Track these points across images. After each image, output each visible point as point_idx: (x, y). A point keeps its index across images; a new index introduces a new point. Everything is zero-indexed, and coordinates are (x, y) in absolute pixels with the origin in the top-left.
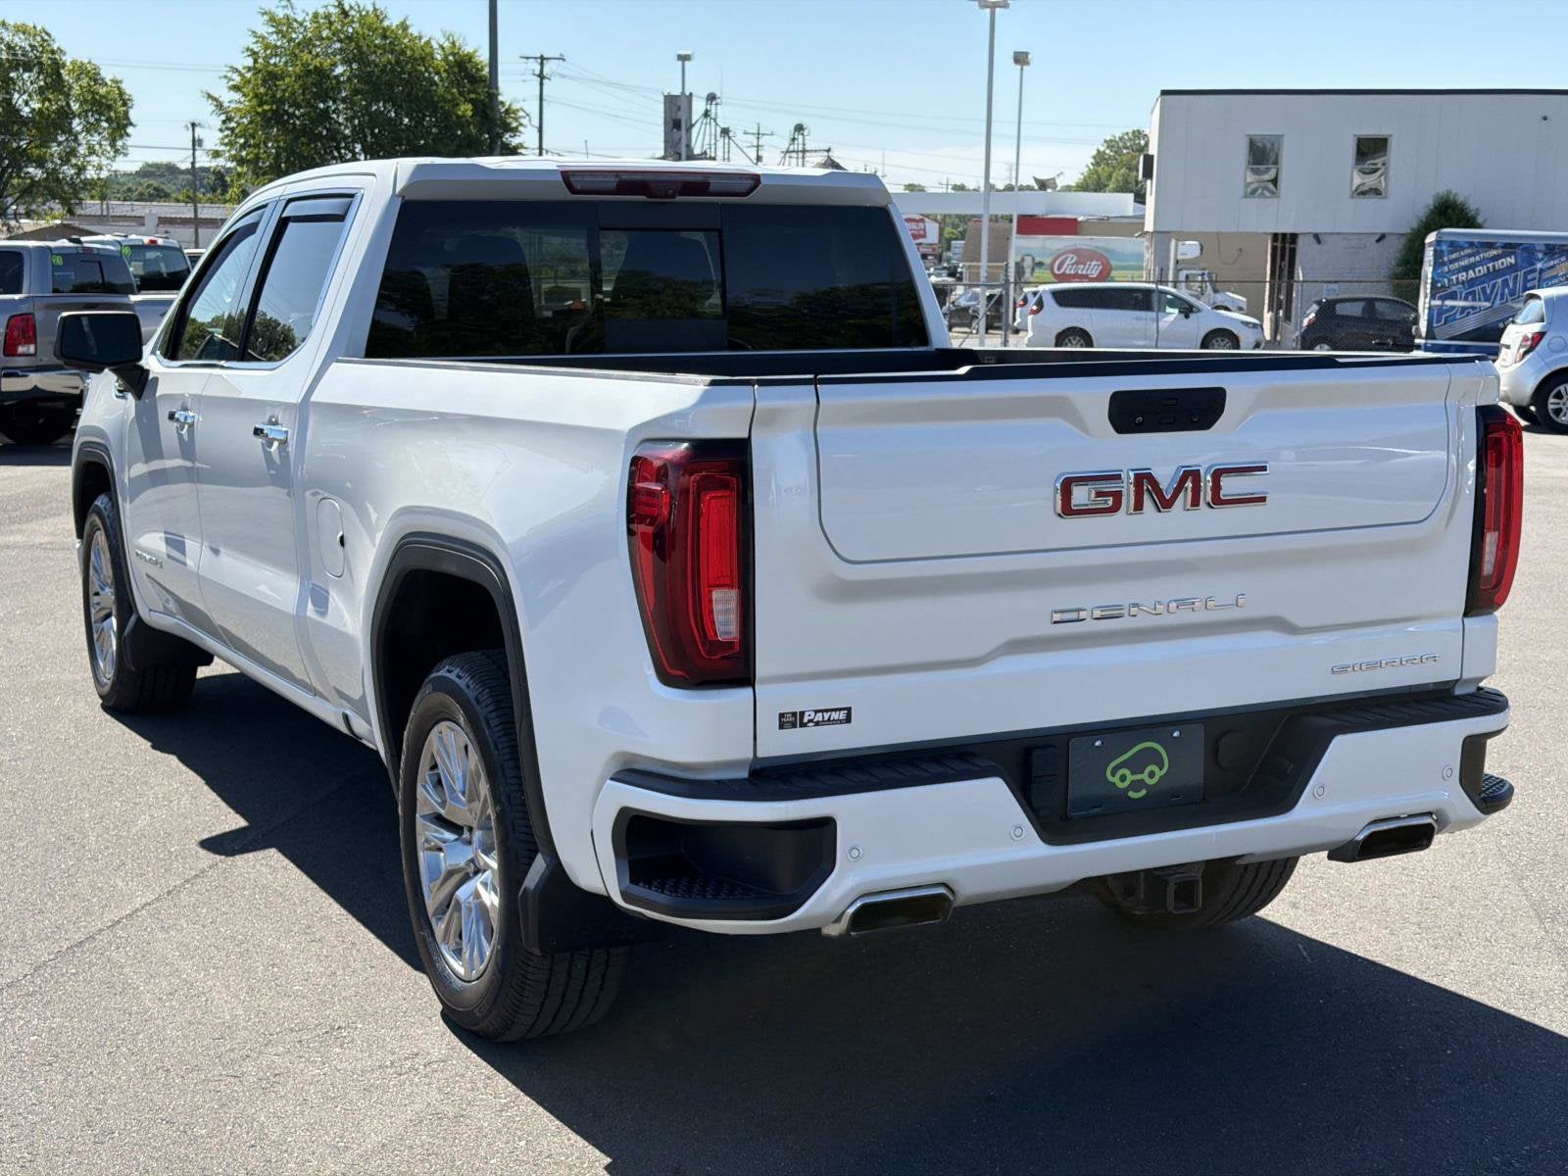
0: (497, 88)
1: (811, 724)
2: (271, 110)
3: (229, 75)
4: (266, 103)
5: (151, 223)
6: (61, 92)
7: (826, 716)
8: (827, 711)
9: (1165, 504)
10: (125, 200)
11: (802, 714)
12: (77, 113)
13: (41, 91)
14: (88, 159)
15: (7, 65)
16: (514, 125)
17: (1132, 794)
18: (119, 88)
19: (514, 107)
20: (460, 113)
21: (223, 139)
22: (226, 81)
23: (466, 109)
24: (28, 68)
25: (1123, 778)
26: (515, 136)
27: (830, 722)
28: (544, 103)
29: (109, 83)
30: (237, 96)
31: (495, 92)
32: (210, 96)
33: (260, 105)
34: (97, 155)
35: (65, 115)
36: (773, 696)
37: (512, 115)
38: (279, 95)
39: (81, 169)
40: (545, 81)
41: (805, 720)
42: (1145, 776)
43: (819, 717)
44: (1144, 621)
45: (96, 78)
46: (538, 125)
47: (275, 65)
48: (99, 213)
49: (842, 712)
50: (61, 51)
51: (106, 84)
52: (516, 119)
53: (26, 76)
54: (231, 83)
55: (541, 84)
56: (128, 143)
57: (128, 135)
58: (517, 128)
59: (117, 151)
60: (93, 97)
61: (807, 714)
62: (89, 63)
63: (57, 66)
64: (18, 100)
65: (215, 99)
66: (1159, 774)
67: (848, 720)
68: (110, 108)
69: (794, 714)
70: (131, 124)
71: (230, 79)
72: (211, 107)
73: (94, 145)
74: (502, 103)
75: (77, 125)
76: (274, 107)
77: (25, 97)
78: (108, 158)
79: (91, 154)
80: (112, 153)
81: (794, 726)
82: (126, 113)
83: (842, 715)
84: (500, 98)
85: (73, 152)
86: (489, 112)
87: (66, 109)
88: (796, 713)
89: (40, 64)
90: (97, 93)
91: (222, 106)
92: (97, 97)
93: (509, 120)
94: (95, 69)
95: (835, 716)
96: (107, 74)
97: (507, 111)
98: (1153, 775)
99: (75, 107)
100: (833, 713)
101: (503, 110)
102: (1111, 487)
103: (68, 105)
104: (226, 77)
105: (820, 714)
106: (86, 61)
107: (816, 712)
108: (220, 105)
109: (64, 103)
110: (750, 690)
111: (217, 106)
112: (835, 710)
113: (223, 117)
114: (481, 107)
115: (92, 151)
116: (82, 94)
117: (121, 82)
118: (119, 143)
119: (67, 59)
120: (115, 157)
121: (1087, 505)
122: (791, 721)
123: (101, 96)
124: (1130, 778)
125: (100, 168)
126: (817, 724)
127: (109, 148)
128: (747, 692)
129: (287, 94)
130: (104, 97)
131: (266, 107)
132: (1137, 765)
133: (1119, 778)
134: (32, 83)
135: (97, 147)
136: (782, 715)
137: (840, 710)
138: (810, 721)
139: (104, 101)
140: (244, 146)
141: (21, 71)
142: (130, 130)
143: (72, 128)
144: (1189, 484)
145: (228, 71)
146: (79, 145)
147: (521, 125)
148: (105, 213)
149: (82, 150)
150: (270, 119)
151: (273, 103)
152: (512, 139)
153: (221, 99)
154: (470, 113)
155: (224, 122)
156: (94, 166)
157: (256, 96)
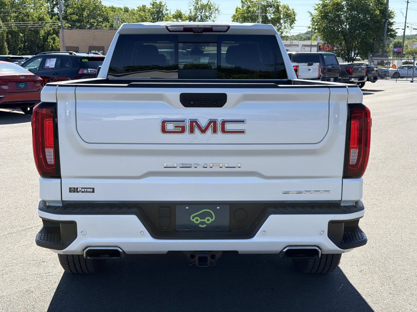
0: (388, 6)
1: (80, 192)
2: (324, 15)
3: (315, 6)
4: (323, 13)
5: (300, 46)
6: (279, 13)
7: (86, 190)
8: (86, 188)
9: (203, 131)
10: (300, 40)
11: (77, 188)
12: (282, 18)
13: (274, 13)
14: (284, 30)
15: (266, 6)
16: (393, 16)
17: (200, 226)
18: (293, 11)
19: (392, 11)
20: (376, 13)
21: (311, 23)
22: (314, 8)
23: (378, 12)
24: (271, 7)
25: (197, 220)
26: (393, 19)
27: (87, 192)
28: (408, 10)
29: (291, 10)
30: (316, 11)
31: (387, 7)
32: (309, 12)
33: (321, 14)
34: (286, 29)
35: (279, 18)
36: (67, 183)
37: (392, 13)
38: (326, 11)
39: (282, 33)
40: (409, 4)
41: (78, 190)
42: (205, 220)
43: (83, 190)
44: (200, 169)
45: (288, 9)
46: (405, 16)
47: (326, 3)
48: (290, 44)
49: (91, 189)
50: (280, 2)
51: (290, 10)
52: (393, 14)
53: (270, 9)
54: (315, 8)
55: (408, 4)
56: (294, 25)
57: (295, 23)
58: (393, 17)
59: (291, 28)
60: (286, 14)
61: (79, 189)
62: (287, 5)
63: (278, 6)
64: (268, 15)
65: (310, 13)
66: (211, 220)
67: (93, 192)
68: (290, 16)
69: (74, 188)
70: (295, 20)
71: (315, 7)
72: (309, 14)
73: (286, 26)
74: (390, 10)
75: (282, 21)
76: (324, 14)
77: (270, 14)
78: (289, 29)
79: (285, 29)
80: (290, 28)
81: (74, 192)
82: (295, 18)
83: (91, 190)
84: (389, 9)
85: (280, 28)
86: (385, 13)
87: (280, 17)
88: (75, 188)
89: (274, 5)
90: (287, 13)
91: (312, 14)
92: (287, 14)
93: (391, 15)
94: (288, 6)
95: (89, 190)
96: (291, 8)
97: (391, 12)
98: (209, 220)
99: (282, 16)
100: (88, 189)
101: (389, 12)
102: (181, 124)
103: (280, 16)
104: (314, 7)
105: (83, 189)
106: (286, 4)
107: (82, 188)
108: (311, 15)
109: (279, 16)
110: (60, 180)
111: (310, 15)
112: (89, 188)
113: (312, 17)
114: (382, 11)
115: (285, 28)
116: (284, 13)
117: (294, 9)
118: (292, 26)
119: (281, 4)
120: (291, 29)
121: (173, 130)
122: (73, 190)
123: (288, 13)
124: (200, 220)
125: (287, 32)
126: (83, 192)
127: (290, 27)
128: (58, 181)
129: (328, 11)
130: (289, 13)
131: (322, 14)
132: (202, 216)
133: (195, 220)
134: (272, 11)
135: (287, 27)
136: (70, 188)
137: (90, 188)
138: (80, 191)
139: (289, 15)
140: (317, 25)
141: (269, 8)
142: (295, 22)
143: (280, 22)
144: (212, 124)
145: (315, 5)
146: (282, 26)
147: (395, 16)
148: (291, 44)
149: (283, 28)
150: (323, 17)
151: (325, 13)
152: (392, 20)
153: (312, 13)
154: (379, 13)
155: (312, 19)
156: (285, 32)
157: (320, 11)
